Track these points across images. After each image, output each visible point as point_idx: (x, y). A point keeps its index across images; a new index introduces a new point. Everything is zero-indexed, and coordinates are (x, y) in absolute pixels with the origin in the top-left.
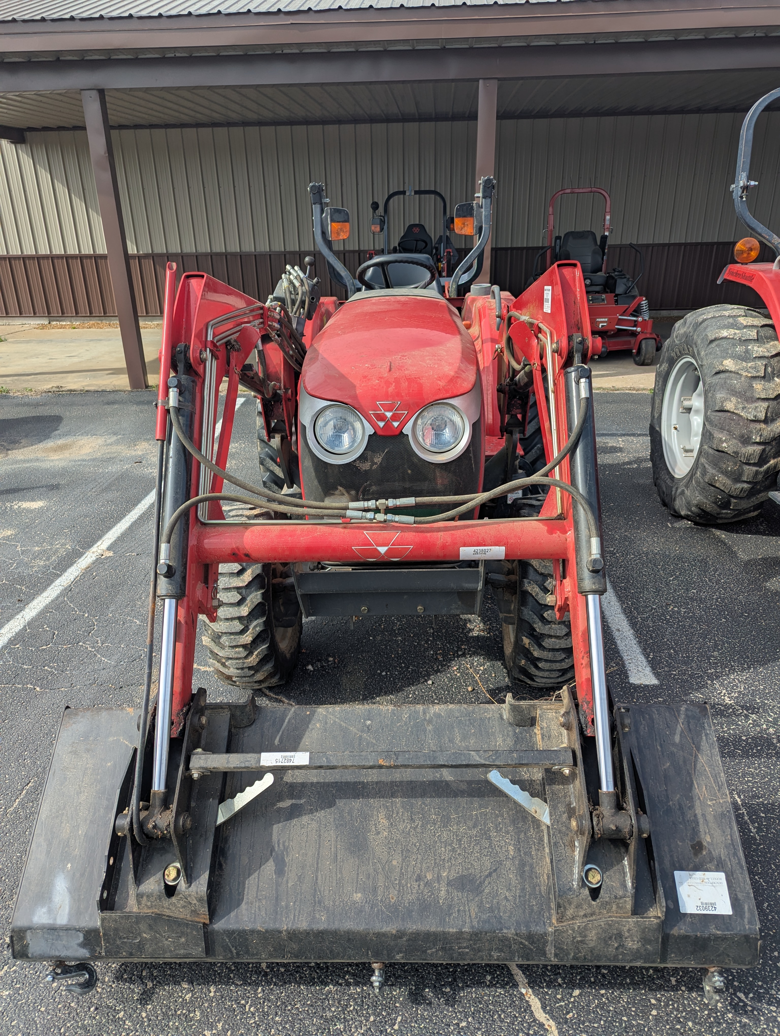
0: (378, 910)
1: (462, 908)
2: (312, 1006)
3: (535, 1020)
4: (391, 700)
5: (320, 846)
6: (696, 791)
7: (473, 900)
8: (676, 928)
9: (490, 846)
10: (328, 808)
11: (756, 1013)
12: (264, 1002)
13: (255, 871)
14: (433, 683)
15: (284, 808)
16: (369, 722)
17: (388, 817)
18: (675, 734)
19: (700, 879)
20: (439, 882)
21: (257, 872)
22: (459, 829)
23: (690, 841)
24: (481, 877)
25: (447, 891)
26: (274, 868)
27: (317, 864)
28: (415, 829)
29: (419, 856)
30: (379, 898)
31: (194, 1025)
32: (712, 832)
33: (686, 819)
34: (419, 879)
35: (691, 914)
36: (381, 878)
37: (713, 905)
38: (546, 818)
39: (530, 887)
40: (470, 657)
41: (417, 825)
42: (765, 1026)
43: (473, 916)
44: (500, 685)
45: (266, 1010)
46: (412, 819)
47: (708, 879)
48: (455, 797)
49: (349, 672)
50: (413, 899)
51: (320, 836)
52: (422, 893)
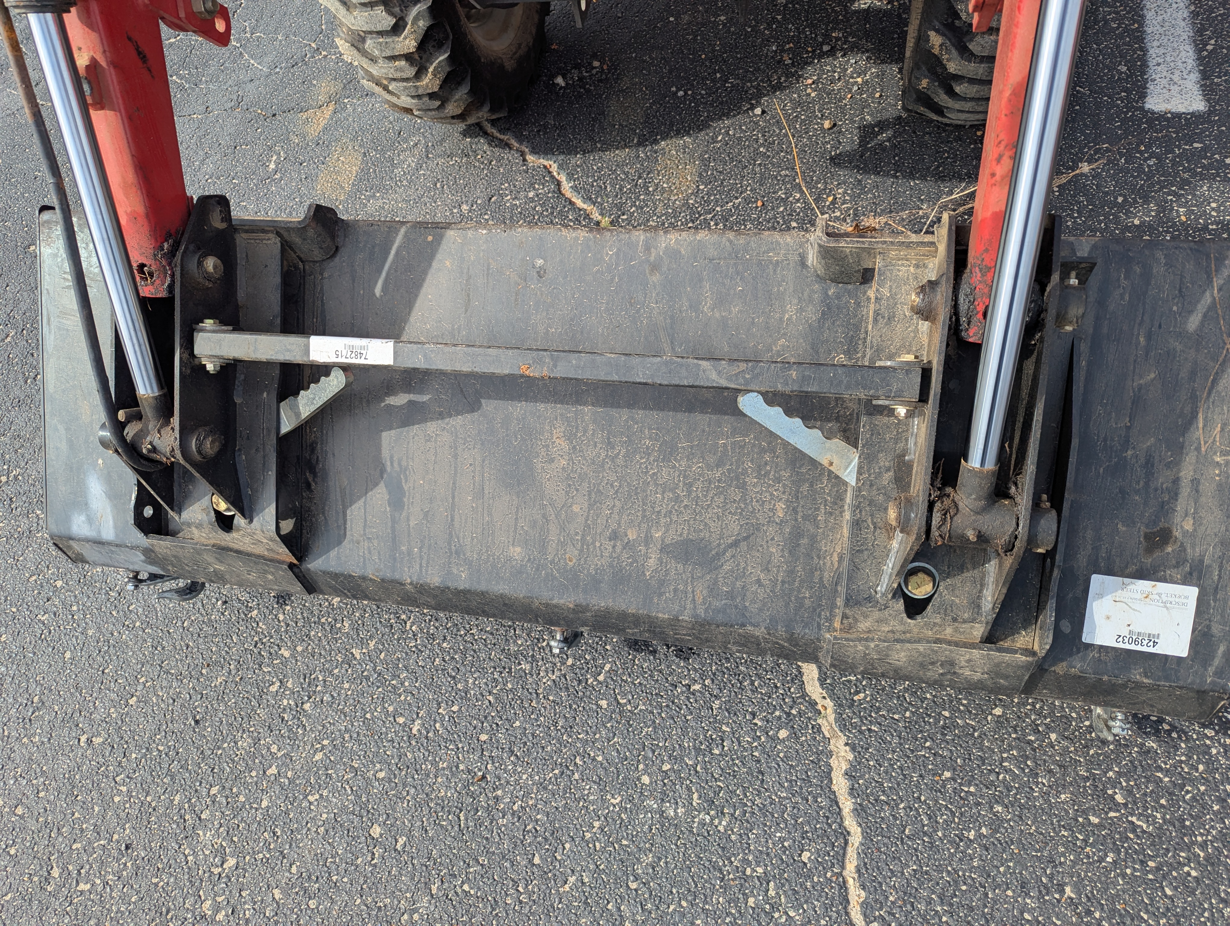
0: (547, 574)
1: (681, 587)
2: (492, 634)
3: (804, 695)
4: (685, 147)
5: (456, 471)
6: (1198, 432)
7: (702, 577)
8: (1064, 664)
9: (743, 499)
10: (468, 412)
11: (1174, 735)
12: (430, 621)
13: (359, 498)
14: (763, 112)
15: (397, 407)
16: (540, 262)
17: (570, 437)
18: (1190, 312)
19: (1142, 592)
20: (647, 544)
21: (363, 500)
22: (690, 467)
23: (1147, 526)
24: (719, 545)
25: (660, 560)
26: (387, 497)
27: (453, 498)
28: (613, 459)
29: (617, 503)
30: (550, 558)
31: (340, 638)
32: (1203, 513)
33: (1152, 486)
34: (615, 536)
35: (1101, 647)
36: (553, 529)
37: (1153, 640)
38: (850, 476)
39: (804, 570)
40: (844, 56)
41: (618, 454)
42: (1183, 758)
43: (699, 599)
44: (886, 115)
45: (431, 631)
46: (609, 443)
47: (1159, 595)
48: (690, 412)
49: (623, 91)
50: (603, 566)
51: (456, 456)
52: (618, 558)
